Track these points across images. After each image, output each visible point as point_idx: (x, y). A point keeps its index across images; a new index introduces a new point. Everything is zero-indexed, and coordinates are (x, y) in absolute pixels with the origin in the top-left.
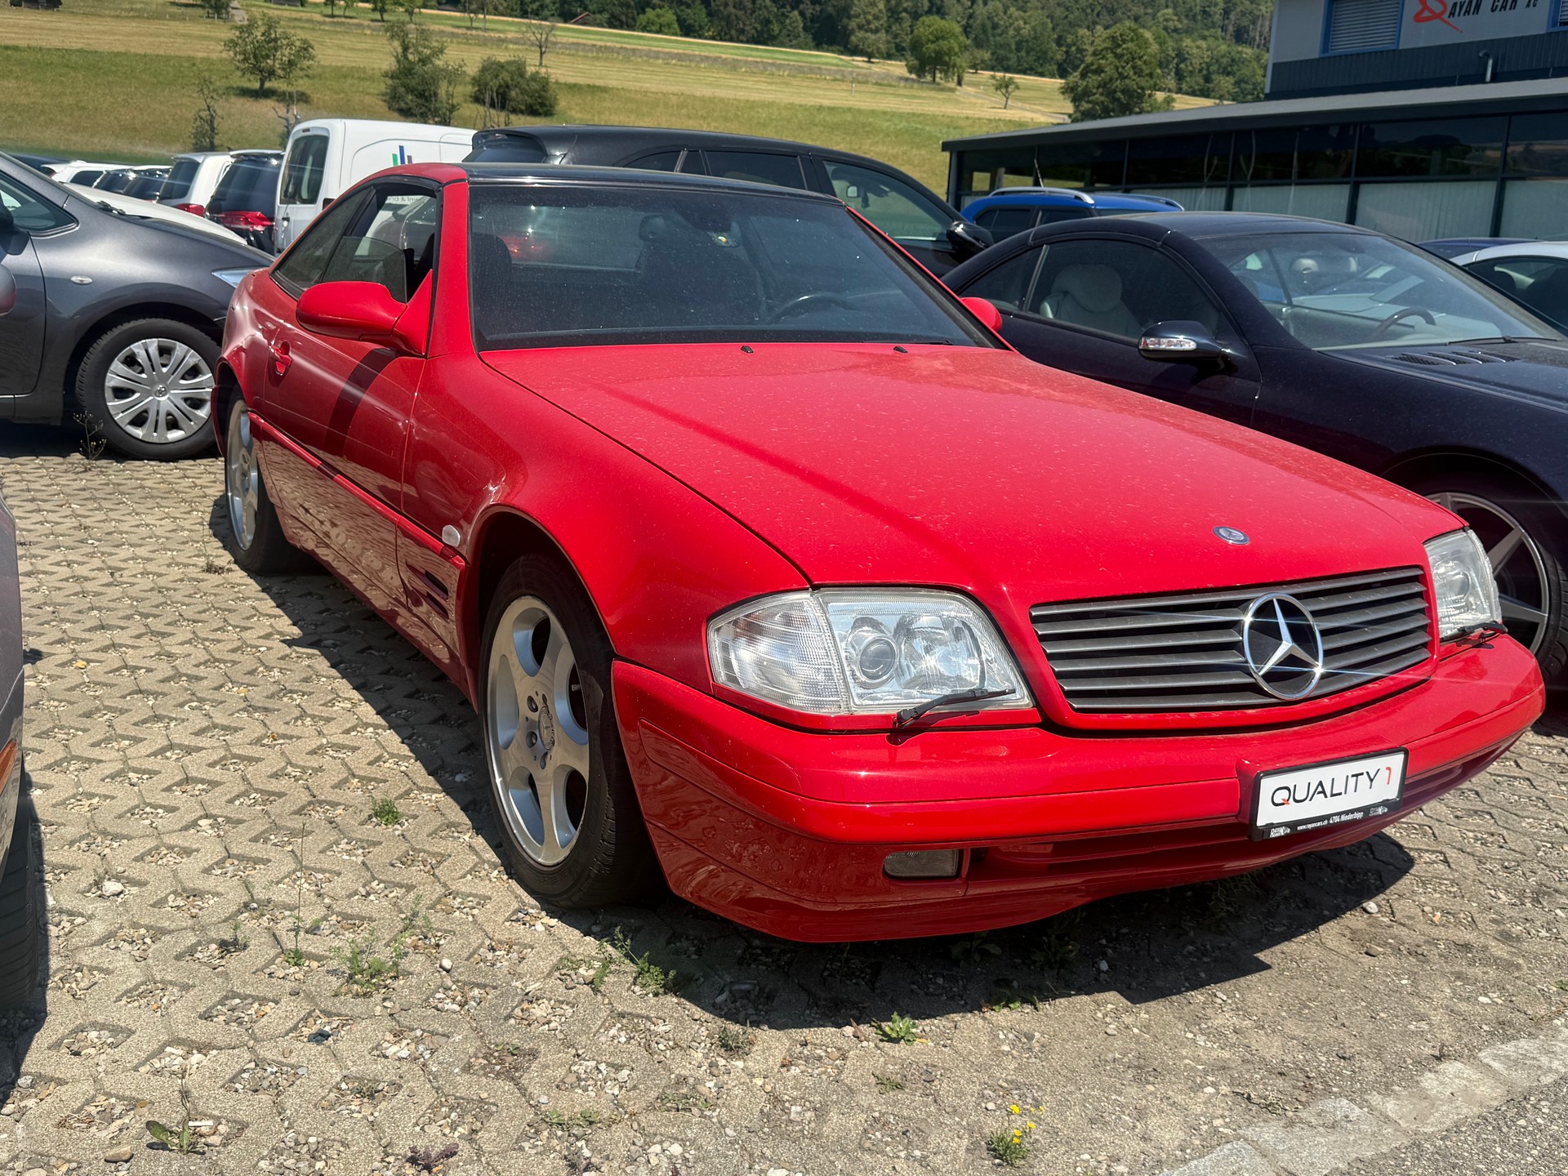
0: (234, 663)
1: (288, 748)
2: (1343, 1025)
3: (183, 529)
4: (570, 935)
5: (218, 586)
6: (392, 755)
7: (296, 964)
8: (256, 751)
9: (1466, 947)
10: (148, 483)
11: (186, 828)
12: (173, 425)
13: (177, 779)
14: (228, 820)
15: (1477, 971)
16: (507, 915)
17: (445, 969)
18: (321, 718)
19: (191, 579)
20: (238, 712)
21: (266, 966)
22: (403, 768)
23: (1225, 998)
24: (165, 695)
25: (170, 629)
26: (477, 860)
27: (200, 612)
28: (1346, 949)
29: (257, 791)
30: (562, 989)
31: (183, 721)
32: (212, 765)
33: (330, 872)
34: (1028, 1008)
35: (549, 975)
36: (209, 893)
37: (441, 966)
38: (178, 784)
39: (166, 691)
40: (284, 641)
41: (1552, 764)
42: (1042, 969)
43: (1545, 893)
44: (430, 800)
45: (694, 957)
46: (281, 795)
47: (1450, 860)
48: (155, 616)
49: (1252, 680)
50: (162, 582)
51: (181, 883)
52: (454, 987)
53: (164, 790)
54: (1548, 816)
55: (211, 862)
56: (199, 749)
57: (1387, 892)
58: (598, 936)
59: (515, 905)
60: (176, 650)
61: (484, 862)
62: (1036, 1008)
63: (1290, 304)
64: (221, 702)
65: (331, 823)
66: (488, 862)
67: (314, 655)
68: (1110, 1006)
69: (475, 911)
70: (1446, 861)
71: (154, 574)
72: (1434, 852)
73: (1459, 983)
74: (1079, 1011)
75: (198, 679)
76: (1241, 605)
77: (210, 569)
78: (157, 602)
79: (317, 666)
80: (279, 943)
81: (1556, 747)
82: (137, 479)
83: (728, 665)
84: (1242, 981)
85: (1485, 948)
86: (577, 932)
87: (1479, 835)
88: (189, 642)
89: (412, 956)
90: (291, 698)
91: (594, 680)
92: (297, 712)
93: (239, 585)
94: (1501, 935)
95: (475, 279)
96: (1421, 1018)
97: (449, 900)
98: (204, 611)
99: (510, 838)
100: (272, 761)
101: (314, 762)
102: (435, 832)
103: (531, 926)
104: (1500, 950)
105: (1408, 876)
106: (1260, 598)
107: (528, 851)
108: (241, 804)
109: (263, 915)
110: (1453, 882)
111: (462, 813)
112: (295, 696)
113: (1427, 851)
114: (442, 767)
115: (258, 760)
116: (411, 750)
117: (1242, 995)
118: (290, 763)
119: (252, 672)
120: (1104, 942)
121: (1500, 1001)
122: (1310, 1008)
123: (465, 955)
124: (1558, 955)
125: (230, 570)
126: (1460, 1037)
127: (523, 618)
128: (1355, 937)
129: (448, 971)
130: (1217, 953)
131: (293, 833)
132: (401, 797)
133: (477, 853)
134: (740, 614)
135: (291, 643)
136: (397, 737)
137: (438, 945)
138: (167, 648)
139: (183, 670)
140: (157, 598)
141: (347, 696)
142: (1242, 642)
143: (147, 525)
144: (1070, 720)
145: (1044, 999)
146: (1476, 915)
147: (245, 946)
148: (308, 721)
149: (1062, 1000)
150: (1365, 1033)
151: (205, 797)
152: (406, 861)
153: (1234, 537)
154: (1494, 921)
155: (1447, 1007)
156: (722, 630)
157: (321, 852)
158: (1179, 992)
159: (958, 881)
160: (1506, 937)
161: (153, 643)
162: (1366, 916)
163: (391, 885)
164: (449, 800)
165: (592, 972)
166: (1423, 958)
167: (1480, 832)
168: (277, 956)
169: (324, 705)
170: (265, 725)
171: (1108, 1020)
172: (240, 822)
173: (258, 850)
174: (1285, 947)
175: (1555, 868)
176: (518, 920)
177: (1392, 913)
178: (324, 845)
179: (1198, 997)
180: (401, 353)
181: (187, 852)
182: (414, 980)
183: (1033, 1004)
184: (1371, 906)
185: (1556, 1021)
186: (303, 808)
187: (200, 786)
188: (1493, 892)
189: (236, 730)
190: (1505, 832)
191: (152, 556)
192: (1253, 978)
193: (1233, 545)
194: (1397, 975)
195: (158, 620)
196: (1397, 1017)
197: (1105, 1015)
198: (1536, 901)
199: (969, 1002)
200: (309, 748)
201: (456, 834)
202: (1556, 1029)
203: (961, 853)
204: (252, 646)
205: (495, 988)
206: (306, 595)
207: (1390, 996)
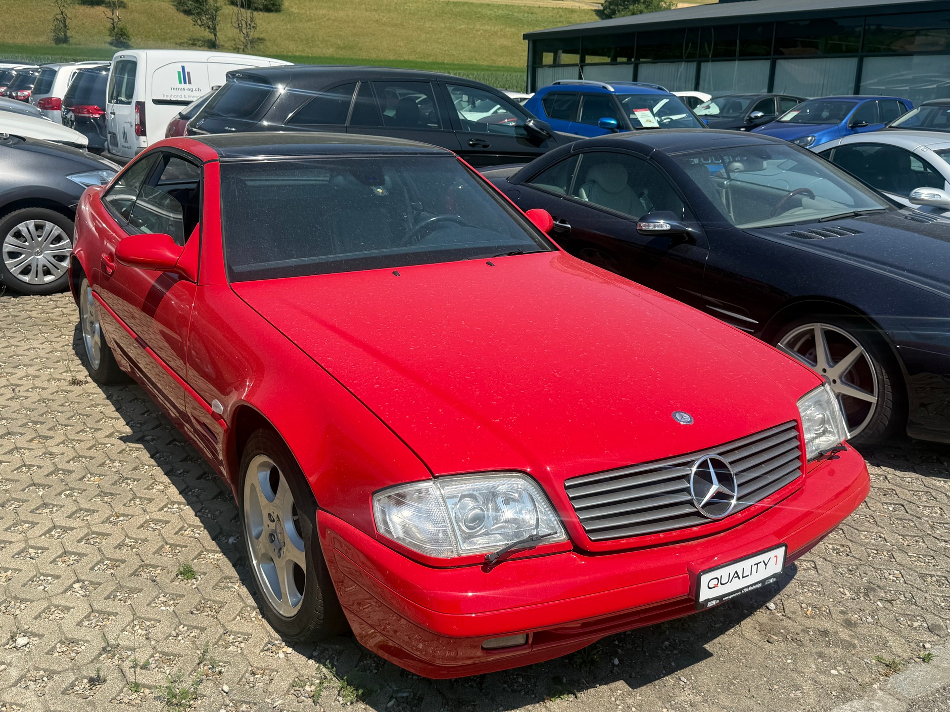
0: (92, 458)
1: (126, 524)
2: (753, 696)
3: (57, 351)
4: (299, 659)
5: (79, 396)
6: (190, 526)
7: (136, 691)
8: (107, 528)
9: (825, 633)
10: (34, 314)
11: (65, 591)
12: (47, 272)
13: (59, 553)
14: (91, 583)
15: (829, 651)
16: (262, 647)
17: (225, 692)
18: (145, 499)
19: (62, 391)
20: (94, 497)
21: (118, 695)
22: (197, 535)
23: (685, 681)
24: (50, 486)
25: (51, 433)
26: (243, 605)
27: (69, 419)
28: (756, 638)
29: (108, 559)
30: (295, 703)
31: (61, 506)
32: (79, 541)
33: (154, 620)
34: (571, 698)
35: (287, 693)
36: (81, 640)
37: (222, 690)
38: (60, 557)
39: (50, 483)
40: (121, 438)
41: (879, 489)
42: (580, 667)
43: (874, 590)
44: (213, 559)
45: (375, 671)
46: (123, 561)
47: (818, 567)
48: (42, 423)
49: (696, 510)
50: (45, 394)
51: (64, 634)
52: (231, 704)
53: (51, 563)
54: (876, 529)
55: (81, 617)
56: (72, 529)
57: (781, 593)
58: (318, 661)
59: (266, 640)
60: (54, 450)
61: (247, 606)
62: (576, 697)
63: (729, 178)
64: (85, 490)
65: (154, 581)
66: (250, 606)
67: (140, 448)
68: (619, 692)
69: (242, 645)
70: (815, 568)
71: (40, 388)
72: (809, 561)
73: (820, 660)
74: (601, 697)
75: (71, 472)
76: (689, 464)
77: (75, 382)
78: (42, 412)
79: (142, 458)
80: (125, 677)
81: (882, 475)
82: (27, 311)
83: (385, 523)
84: (696, 667)
85: (836, 632)
86: (304, 658)
87: (835, 546)
88: (63, 443)
89: (205, 683)
90: (127, 484)
91: (307, 517)
92: (130, 496)
93: (92, 394)
94: (846, 623)
95: (226, 230)
96: (798, 688)
97: (226, 637)
98: (72, 417)
99: (262, 594)
100: (117, 537)
101: (142, 534)
102: (217, 585)
103: (276, 653)
104: (844, 634)
105: (794, 581)
106: (700, 458)
107: (273, 604)
108: (99, 569)
109: (115, 656)
110: (820, 584)
111: (233, 569)
112: (129, 481)
113: (805, 561)
114: (221, 533)
115: (108, 535)
116: (202, 522)
117: (696, 677)
118: (127, 536)
119: (102, 465)
120: (617, 642)
121: (843, 673)
122: (734, 684)
123: (237, 680)
124: (877, 636)
125: (86, 382)
126: (819, 701)
127: (263, 465)
128: (762, 629)
129: (227, 693)
130: (682, 647)
131: (132, 591)
132: (195, 558)
133: (243, 600)
134: (393, 492)
135: (125, 439)
136: (192, 511)
137: (220, 672)
138: (49, 449)
139: (60, 466)
140: (42, 408)
141: (161, 480)
142: (690, 487)
143: (34, 348)
144: (588, 547)
145: (581, 690)
146: (831, 609)
147: (105, 681)
148: (138, 501)
149: (592, 690)
150: (766, 701)
151: (77, 566)
152: (200, 607)
153: (684, 419)
154: (842, 612)
155: (813, 678)
156: (381, 500)
157: (148, 605)
158: (660, 678)
159: (526, 646)
160: (849, 624)
161: (41, 446)
162: (768, 612)
163: (192, 628)
164: (226, 559)
165: (313, 688)
166: (801, 644)
167: (836, 544)
168: (124, 687)
169: (148, 488)
170: (111, 507)
171: (618, 702)
172: (100, 584)
173: (109, 605)
174: (723, 639)
175: (878, 569)
176: (268, 649)
177: (784, 609)
178: (150, 599)
179: (670, 680)
180: (181, 277)
181: (67, 609)
182: (206, 701)
183: (575, 694)
184: (771, 605)
185: (875, 686)
186: (136, 570)
187: (73, 557)
188: (842, 590)
189: (94, 511)
190: (850, 544)
191: (38, 373)
192: (702, 664)
193: (683, 425)
194: (785, 656)
195: (43, 426)
196: (784, 688)
197: (616, 699)
198: (866, 595)
199: (537, 695)
200: (139, 524)
201: (230, 585)
202: (874, 691)
203: (527, 636)
204: (102, 444)
205: (255, 704)
206: (134, 400)
207: (780, 673)
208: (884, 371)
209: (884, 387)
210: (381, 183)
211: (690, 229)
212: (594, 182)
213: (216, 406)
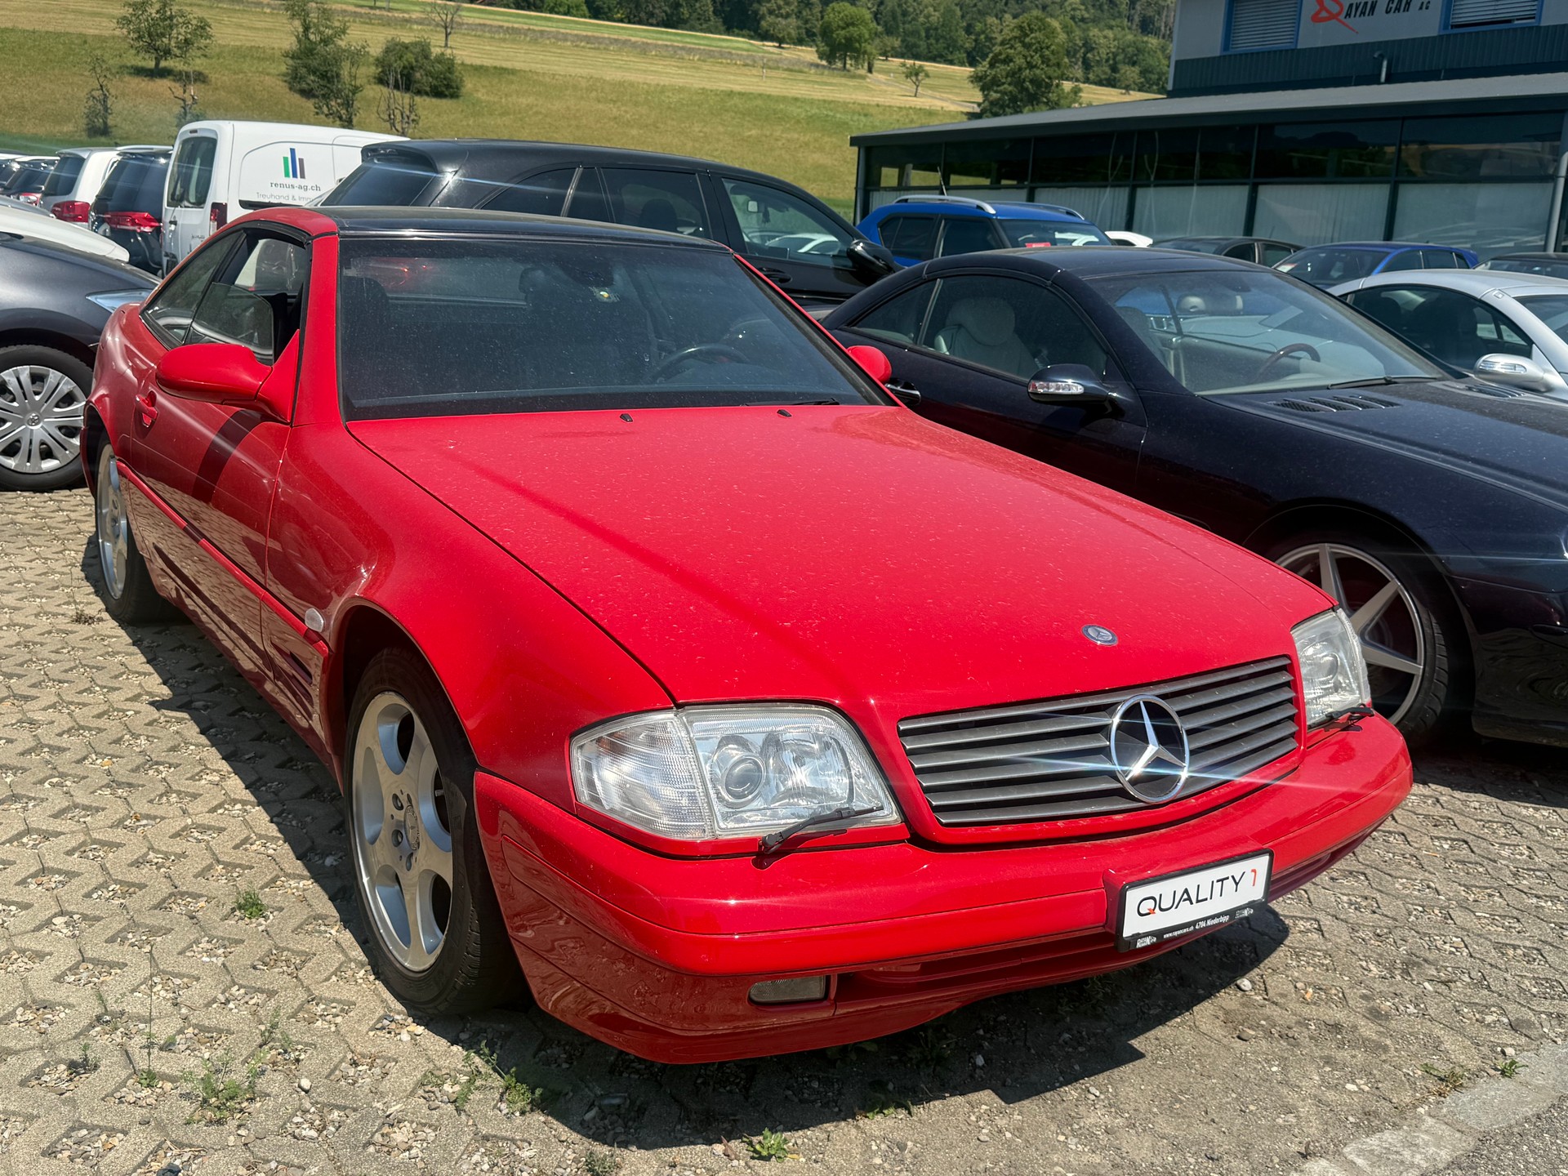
0: (100, 730)
1: (150, 832)
2: (1213, 1121)
3: (54, 572)
4: (436, 1044)
5: (87, 639)
6: (260, 837)
7: (149, 1086)
8: (119, 835)
9: (1336, 1027)
10: (20, 518)
11: (38, 928)
12: (47, 454)
13: (33, 870)
14: (85, 917)
15: (1343, 1055)
16: (371, 1023)
17: (303, 1090)
18: (187, 794)
19: (59, 631)
20: (100, 788)
21: (117, 1090)
22: (271, 852)
23: (1098, 1094)
24: (25, 770)
25: (33, 692)
26: (343, 959)
27: (66, 671)
28: (1219, 1032)
29: (116, 882)
30: (425, 1110)
31: (42, 800)
32: (70, 853)
33: (188, 976)
34: (902, 1114)
35: (413, 1093)
36: (60, 1004)
37: (300, 1087)
38: (34, 876)
39: (25, 765)
40: (152, 704)
41: (1426, 816)
42: (918, 1067)
43: (1415, 964)
44: (297, 888)
45: (565, 1066)
46: (142, 886)
47: (1324, 929)
48: (20, 676)
49: (1119, 785)
50: (28, 635)
51: (31, 993)
52: (313, 1110)
53: (18, 884)
54: (1420, 875)
55: (63, 968)
56: (58, 834)
57: (1262, 966)
58: (468, 1046)
59: (381, 1012)
60: (38, 716)
61: (351, 960)
62: (910, 1113)
63: (1180, 333)
64: (84, 778)
65: (192, 918)
66: (355, 960)
67: (183, 719)
68: (984, 1107)
69: (339, 1020)
70: (1320, 930)
71: (20, 626)
72: (1308, 919)
73: (1328, 1069)
74: (953, 1114)
75: (62, 750)
76: (1109, 709)
77: (80, 619)
78: (22, 660)
79: (185, 733)
80: (131, 1062)
81: (1431, 797)
82: (8, 513)
83: (591, 784)
84: (1116, 1073)
85: (1355, 1027)
86: (444, 1042)
87: (1353, 899)
88: (53, 706)
89: (269, 1075)
90: (157, 771)
91: (457, 788)
92: (162, 788)
93: (109, 637)
94: (1371, 1013)
95: (344, 342)
96: (1289, 1110)
97: (312, 1007)
98: (71, 669)
99: (376, 938)
100: (134, 847)
101: (177, 846)
102: (300, 926)
103: (396, 1035)
104: (1368, 1030)
105: (1283, 948)
106: (1126, 701)
107: (395, 953)
108: (100, 897)
109: (117, 1029)
110: (1327, 954)
111: (330, 904)
112: (161, 768)
113: (1302, 918)
114: (312, 849)
115: (119, 845)
116: (280, 831)
117: (1115, 1089)
118: (151, 848)
119: (118, 741)
120: (981, 1032)
121: (1366, 1089)
122: (1181, 1102)
123: (326, 1073)
124: (1424, 1034)
125: (100, 620)
126: (1326, 1131)
127: (389, 712)
128: (1229, 1019)
129: (307, 1092)
130: (1093, 1041)
131: (154, 931)
132: (266, 885)
133: (343, 951)
134: (603, 732)
135: (158, 705)
136: (265, 814)
137: (298, 1061)
138: (30, 715)
139: (45, 741)
140: (22, 654)
141: (215, 767)
142: (1109, 747)
143: (17, 568)
144: (937, 835)
145: (918, 1102)
146: (1347, 991)
147: (96, 1067)
148: (174, 798)
149: (937, 1103)
150: (1235, 1129)
151: (61, 891)
152: (270, 960)
153: (1102, 636)
154: (1364, 997)
155: (1315, 1096)
156: (585, 747)
157: (180, 953)
158: (1053, 1088)
159: (825, 1003)
160: (1375, 1015)
161: (15, 709)
162: (1240, 994)
163: (253, 990)
164: (318, 888)
165: (457, 1088)
166: (1294, 1042)
167: (1354, 895)
168: (129, 1077)
169: (192, 778)
170: (128, 803)
171: (981, 1123)
172: (98, 919)
173: (114, 953)
174: (1161, 1032)
175: (1425, 934)
176: (383, 1028)
177: (1266, 990)
178: (183, 945)
179: (1071, 1092)
180: (266, 417)
181: (40, 956)
182: (270, 1103)
183: (907, 1108)
184: (1245, 983)
185: (1420, 1110)
186: (164, 901)
187: (57, 878)
188: (1364, 964)
189: (97, 810)
190: (1378, 896)
191: (19, 604)
192: (1127, 1069)
193: (1102, 647)
194: (1268, 1061)
195: (22, 681)
196: (1266, 1109)
197: (979, 1118)
198: (1406, 972)
199: (843, 1109)
200: (173, 831)
201: (323, 928)
202: (1420, 1118)
203: (828, 979)
204: (119, 710)
205: (355, 1110)
206: (179, 648)
207: (1260, 1086)
208: (1434, 621)
209: (1435, 648)
210: (607, 283)
211: (1115, 395)
212: (960, 326)
213: (313, 619)
